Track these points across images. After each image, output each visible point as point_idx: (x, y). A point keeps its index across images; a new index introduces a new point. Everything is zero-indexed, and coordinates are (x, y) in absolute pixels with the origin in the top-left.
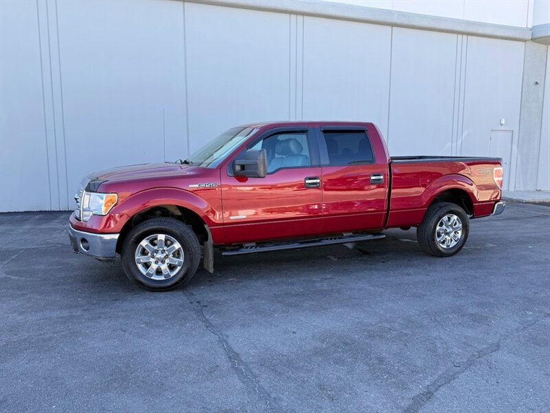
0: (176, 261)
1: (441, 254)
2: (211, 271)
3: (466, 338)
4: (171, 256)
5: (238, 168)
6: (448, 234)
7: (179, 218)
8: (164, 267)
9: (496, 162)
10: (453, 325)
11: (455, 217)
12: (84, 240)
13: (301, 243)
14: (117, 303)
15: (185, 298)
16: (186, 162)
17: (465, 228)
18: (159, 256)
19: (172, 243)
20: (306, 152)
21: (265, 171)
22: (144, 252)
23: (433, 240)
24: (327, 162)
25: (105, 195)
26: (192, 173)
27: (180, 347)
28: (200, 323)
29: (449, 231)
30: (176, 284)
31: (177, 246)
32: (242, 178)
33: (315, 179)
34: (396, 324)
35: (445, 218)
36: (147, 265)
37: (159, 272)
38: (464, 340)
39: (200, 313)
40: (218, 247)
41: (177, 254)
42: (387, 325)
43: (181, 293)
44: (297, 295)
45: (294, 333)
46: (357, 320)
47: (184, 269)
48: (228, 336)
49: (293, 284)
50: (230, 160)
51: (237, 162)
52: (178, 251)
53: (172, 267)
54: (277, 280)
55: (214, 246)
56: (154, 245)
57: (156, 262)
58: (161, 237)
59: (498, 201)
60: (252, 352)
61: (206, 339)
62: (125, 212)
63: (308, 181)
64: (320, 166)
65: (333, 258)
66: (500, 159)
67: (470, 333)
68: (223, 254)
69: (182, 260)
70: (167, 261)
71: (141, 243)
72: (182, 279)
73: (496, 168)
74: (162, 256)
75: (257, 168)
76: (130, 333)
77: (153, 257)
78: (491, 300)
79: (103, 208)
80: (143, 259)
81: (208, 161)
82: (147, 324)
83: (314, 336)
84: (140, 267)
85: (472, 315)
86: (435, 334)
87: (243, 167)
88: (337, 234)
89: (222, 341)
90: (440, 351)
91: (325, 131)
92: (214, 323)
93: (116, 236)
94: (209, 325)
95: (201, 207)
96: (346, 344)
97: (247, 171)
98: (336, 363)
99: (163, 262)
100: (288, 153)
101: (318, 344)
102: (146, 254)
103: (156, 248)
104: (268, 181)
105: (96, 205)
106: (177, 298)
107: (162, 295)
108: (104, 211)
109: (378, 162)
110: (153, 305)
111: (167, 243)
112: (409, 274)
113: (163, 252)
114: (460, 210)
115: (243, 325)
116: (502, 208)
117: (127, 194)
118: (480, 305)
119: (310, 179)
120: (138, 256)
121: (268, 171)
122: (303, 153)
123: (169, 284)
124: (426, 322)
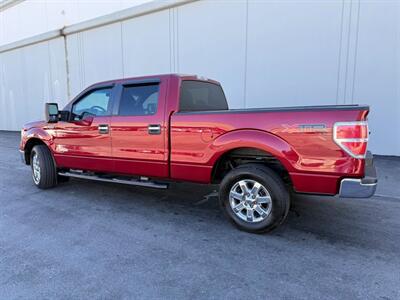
24: (116, 112)
33: (105, 126)
63: (100, 128)
119: (102, 126)
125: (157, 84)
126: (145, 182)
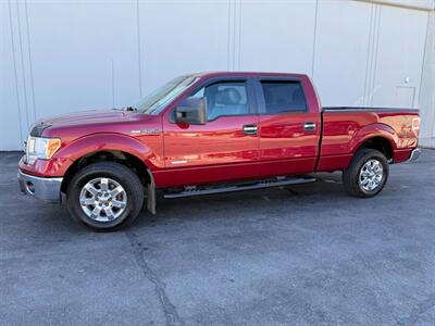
0: (119, 204)
1: (363, 196)
2: (154, 212)
3: (403, 287)
4: (114, 199)
5: (179, 115)
6: (370, 177)
7: (122, 162)
8: (108, 209)
9: (415, 113)
10: (388, 271)
11: (377, 162)
12: (29, 183)
13: (239, 186)
14: (61, 245)
15: (127, 239)
16: (131, 109)
17: (386, 172)
18: (102, 198)
19: (115, 187)
20: (244, 101)
21: (205, 118)
22: (88, 195)
23: (357, 183)
24: (264, 111)
25: (48, 140)
26: (135, 119)
27: (116, 298)
28: (139, 269)
29: (371, 174)
30: (119, 225)
31: (120, 189)
32: (183, 125)
33: (252, 126)
34: (332, 272)
35: (369, 163)
36: (91, 207)
37: (103, 214)
38: (403, 291)
39: (140, 256)
40: (161, 190)
41: (120, 197)
42: (324, 272)
43: (124, 234)
44: (235, 237)
45: (232, 281)
46: (293, 266)
47: (128, 211)
48: (165, 285)
49: (231, 225)
50: (172, 108)
51: (178, 109)
52: (121, 194)
53: (115, 210)
54: (215, 221)
55: (156, 189)
56: (98, 188)
57: (100, 205)
58: (104, 181)
59: (414, 148)
60: (189, 304)
61: (143, 288)
62: (69, 156)
63: (246, 129)
64: (258, 115)
65: (266, 198)
66: (418, 110)
67: (406, 281)
68: (166, 196)
69: (125, 203)
70: (110, 204)
71: (86, 186)
72: (125, 220)
73: (415, 118)
74: (106, 199)
75: (197, 116)
76: (67, 280)
77: (97, 199)
78: (418, 243)
79: (47, 152)
80: (88, 201)
81: (152, 108)
82: (86, 268)
83: (252, 285)
84: (85, 209)
85: (404, 260)
86: (372, 283)
87: (184, 114)
88: (271, 177)
89: (160, 291)
90: (381, 304)
91: (262, 82)
92: (153, 268)
93: (61, 180)
94: (147, 271)
95: (143, 152)
96: (284, 295)
97: (188, 118)
98: (276, 319)
99: (107, 204)
100: (227, 102)
101: (257, 295)
102: (91, 197)
103: (99, 191)
104: (209, 128)
105: (41, 149)
106: (119, 240)
107: (105, 235)
108: (48, 155)
109: (311, 111)
110: (96, 247)
111: (110, 186)
112: (336, 215)
113: (106, 195)
114: (382, 156)
115: (181, 272)
116: (417, 154)
117: (70, 139)
118: (409, 249)
119: (248, 126)
120: (83, 199)
121: (209, 118)
122: (241, 102)
123: (112, 225)
124: (361, 268)
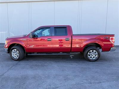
6: (92, 55)
11: (95, 51)
24: (54, 35)
25: (6, 41)
66: (114, 35)
119: (49, 39)
125: (66, 28)
126: (61, 53)
